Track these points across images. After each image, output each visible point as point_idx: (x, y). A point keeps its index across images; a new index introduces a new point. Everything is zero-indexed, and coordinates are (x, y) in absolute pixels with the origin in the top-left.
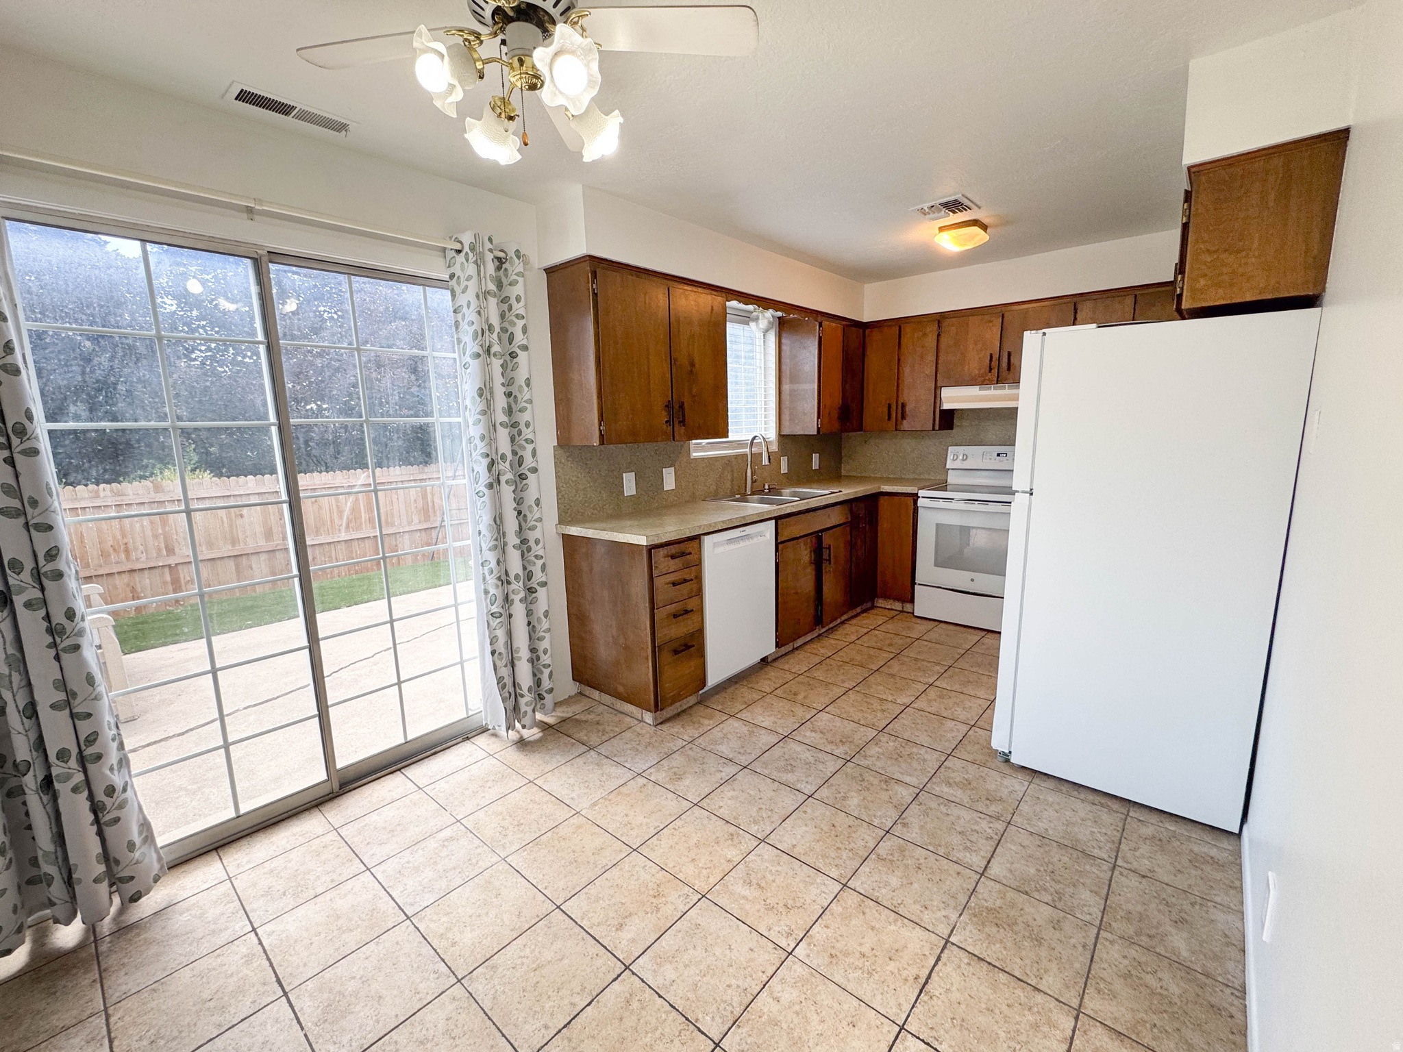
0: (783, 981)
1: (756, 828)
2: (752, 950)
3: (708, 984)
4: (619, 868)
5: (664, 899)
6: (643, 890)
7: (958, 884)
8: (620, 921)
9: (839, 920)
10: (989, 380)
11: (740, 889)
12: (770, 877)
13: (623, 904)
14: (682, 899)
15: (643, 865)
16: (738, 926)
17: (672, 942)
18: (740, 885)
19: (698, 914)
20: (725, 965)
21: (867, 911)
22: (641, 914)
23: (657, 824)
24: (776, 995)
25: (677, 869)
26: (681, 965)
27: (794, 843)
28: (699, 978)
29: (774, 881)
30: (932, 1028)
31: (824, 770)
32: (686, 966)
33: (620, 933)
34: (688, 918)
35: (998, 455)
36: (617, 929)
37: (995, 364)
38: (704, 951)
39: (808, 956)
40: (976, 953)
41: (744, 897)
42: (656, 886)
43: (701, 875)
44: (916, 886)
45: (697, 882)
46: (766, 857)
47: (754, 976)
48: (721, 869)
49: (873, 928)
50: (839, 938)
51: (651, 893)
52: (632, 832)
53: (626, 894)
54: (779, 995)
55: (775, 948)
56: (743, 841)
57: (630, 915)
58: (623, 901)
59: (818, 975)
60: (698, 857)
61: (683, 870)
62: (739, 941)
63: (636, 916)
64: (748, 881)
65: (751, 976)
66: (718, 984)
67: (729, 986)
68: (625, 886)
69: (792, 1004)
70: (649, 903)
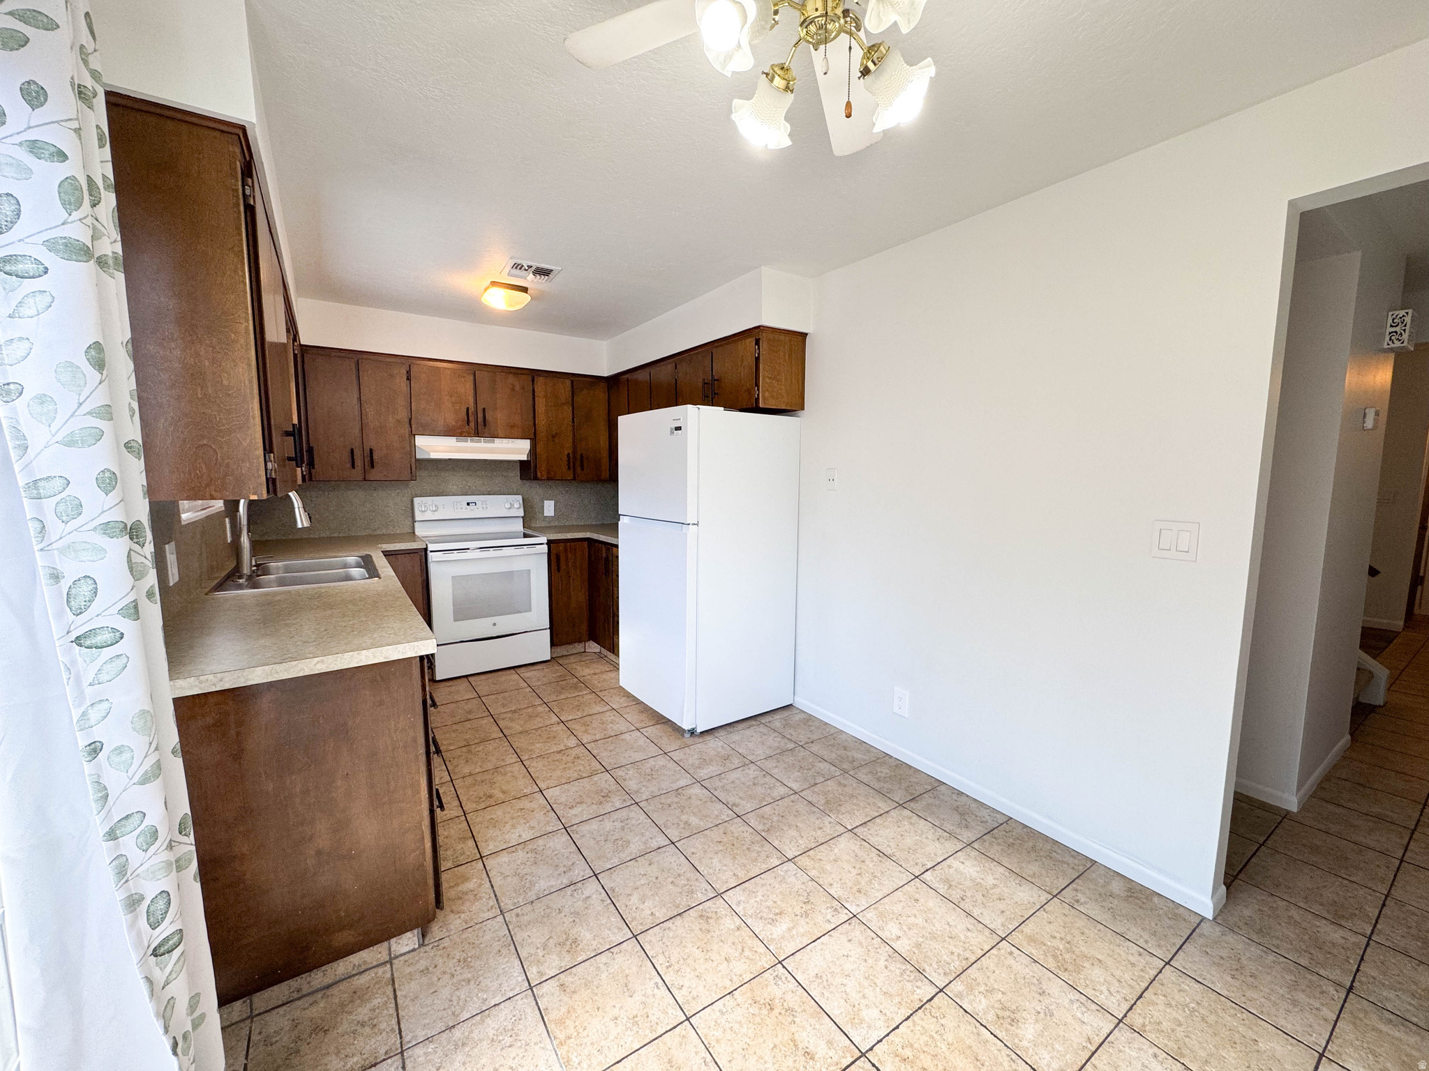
0: (882, 929)
1: (699, 895)
2: (850, 941)
3: (884, 983)
4: (713, 1043)
5: (777, 1001)
6: (758, 1020)
7: (801, 806)
8: (801, 1052)
9: (825, 875)
10: (467, 432)
11: (778, 930)
12: (770, 903)
13: (775, 1046)
14: (780, 982)
15: (718, 1014)
16: (822, 944)
17: (836, 1004)
18: (773, 928)
19: (803, 973)
20: (864, 964)
21: (818, 857)
22: (793, 1028)
23: (651, 984)
24: (893, 936)
25: (735, 978)
26: (863, 1001)
27: (731, 873)
28: (878, 989)
29: (775, 902)
30: (916, 864)
31: (639, 822)
32: (864, 997)
33: (817, 1057)
34: (807, 982)
35: (468, 504)
36: (812, 1058)
37: (471, 418)
38: (848, 977)
39: (858, 905)
40: (861, 823)
41: (789, 929)
42: (757, 1005)
43: (751, 957)
44: (798, 824)
45: (760, 963)
46: (742, 898)
47: (876, 946)
48: (747, 938)
49: (835, 861)
50: (843, 881)
51: (765, 1012)
52: (652, 1018)
53: (761, 1040)
54: (894, 935)
55: (849, 924)
56: (715, 910)
57: (793, 1040)
58: (771, 1046)
59: (876, 905)
60: (723, 954)
61: (739, 973)
62: (840, 947)
63: (796, 1035)
64: (770, 921)
65: (877, 948)
66: (884, 975)
67: (886, 967)
68: (748, 1041)
69: (901, 929)
70: (780, 1017)
